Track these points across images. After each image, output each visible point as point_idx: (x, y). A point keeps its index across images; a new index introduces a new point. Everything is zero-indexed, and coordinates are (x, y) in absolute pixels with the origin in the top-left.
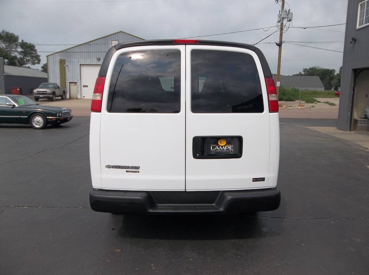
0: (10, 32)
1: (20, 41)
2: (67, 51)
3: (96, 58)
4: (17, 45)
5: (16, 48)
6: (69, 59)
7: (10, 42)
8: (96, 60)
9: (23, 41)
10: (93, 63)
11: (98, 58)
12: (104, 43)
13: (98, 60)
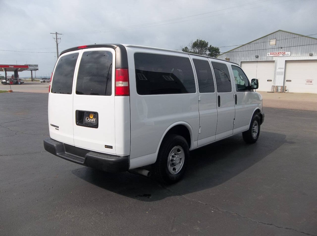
0: (203, 40)
1: (209, 46)
2: (233, 51)
3: (255, 56)
4: (206, 49)
5: (205, 51)
6: (233, 58)
7: (201, 47)
8: (255, 57)
9: (211, 46)
10: (252, 60)
11: (257, 56)
12: (263, 42)
13: (256, 57)
